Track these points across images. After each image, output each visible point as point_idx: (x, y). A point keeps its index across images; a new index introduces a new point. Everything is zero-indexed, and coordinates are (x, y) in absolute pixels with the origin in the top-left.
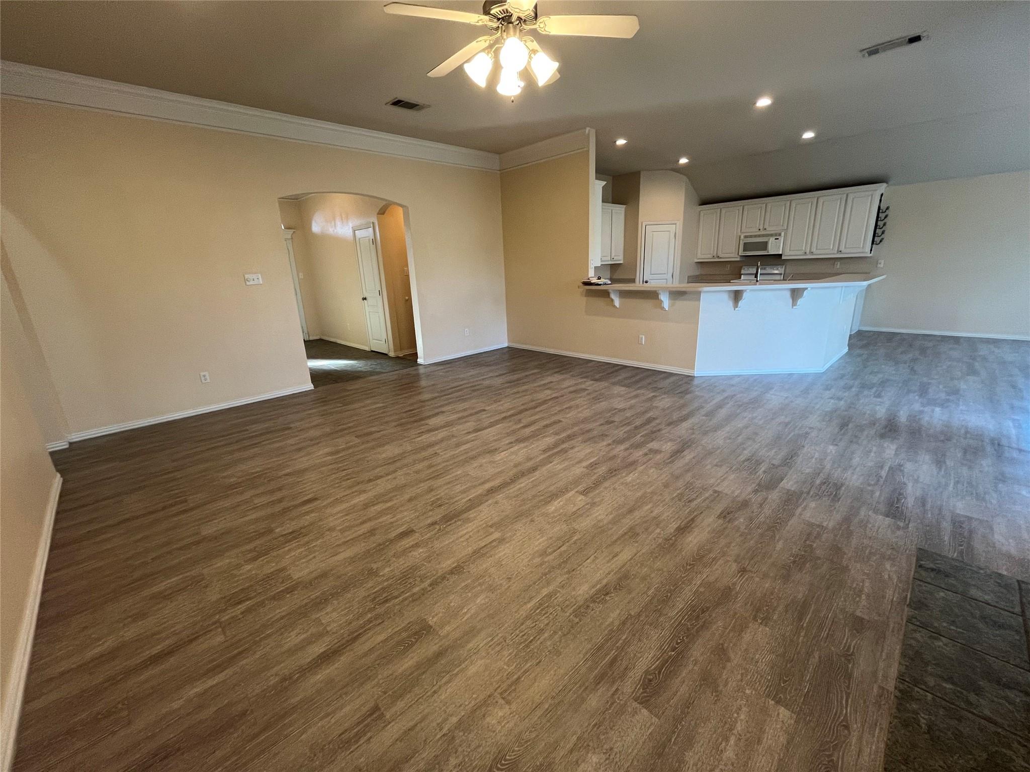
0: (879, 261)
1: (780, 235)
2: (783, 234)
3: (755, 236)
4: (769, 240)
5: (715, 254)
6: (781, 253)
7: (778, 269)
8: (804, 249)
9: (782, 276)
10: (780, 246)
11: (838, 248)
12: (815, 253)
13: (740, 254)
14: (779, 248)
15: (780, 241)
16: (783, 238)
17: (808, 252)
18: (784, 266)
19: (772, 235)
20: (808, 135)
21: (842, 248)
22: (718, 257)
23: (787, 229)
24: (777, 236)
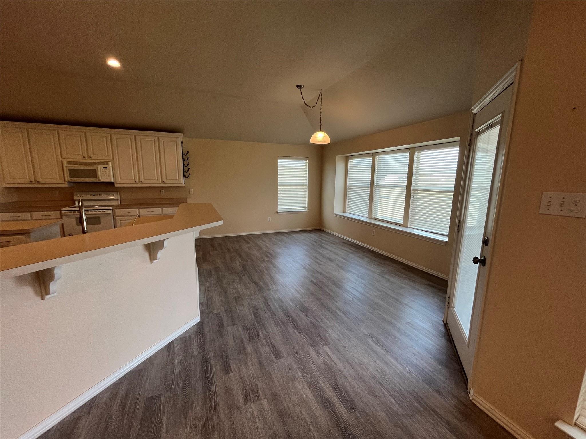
0: (190, 190)
1: (107, 164)
2: (110, 164)
3: (81, 163)
4: (97, 168)
5: (33, 180)
6: (113, 181)
7: (113, 196)
8: (133, 178)
9: (119, 201)
10: (110, 173)
11: (162, 180)
12: (144, 182)
13: (66, 180)
14: (110, 176)
15: (109, 170)
16: (111, 168)
17: (138, 181)
18: (119, 193)
19: (99, 164)
20: (114, 63)
21: (164, 179)
22: (38, 182)
23: (113, 158)
24: (105, 165)
